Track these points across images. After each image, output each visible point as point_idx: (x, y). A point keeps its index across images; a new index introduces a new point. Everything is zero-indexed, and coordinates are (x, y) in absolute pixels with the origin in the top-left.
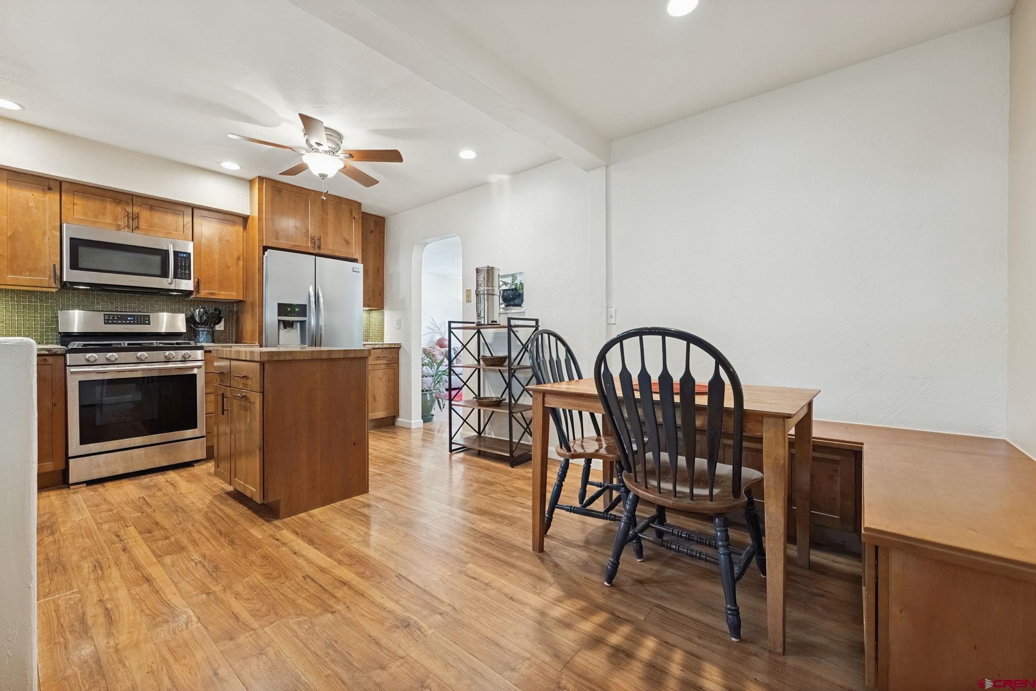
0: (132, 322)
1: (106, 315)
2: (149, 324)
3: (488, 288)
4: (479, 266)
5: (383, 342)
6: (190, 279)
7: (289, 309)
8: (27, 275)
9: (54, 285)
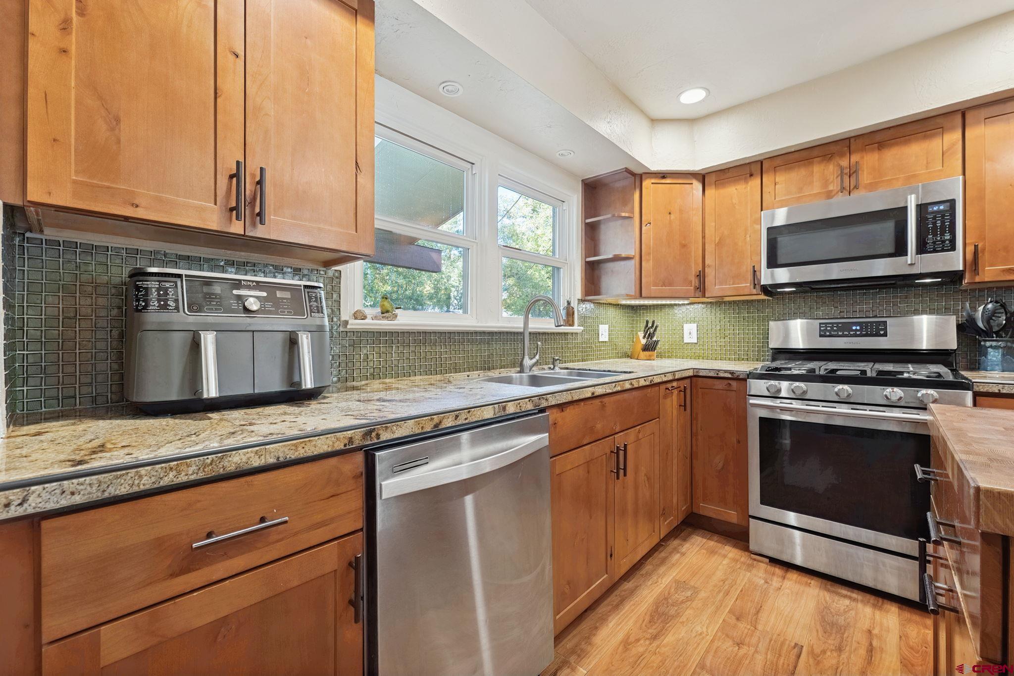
0: (858, 333)
1: (823, 324)
2: (885, 335)
8: (731, 283)
9: (754, 291)
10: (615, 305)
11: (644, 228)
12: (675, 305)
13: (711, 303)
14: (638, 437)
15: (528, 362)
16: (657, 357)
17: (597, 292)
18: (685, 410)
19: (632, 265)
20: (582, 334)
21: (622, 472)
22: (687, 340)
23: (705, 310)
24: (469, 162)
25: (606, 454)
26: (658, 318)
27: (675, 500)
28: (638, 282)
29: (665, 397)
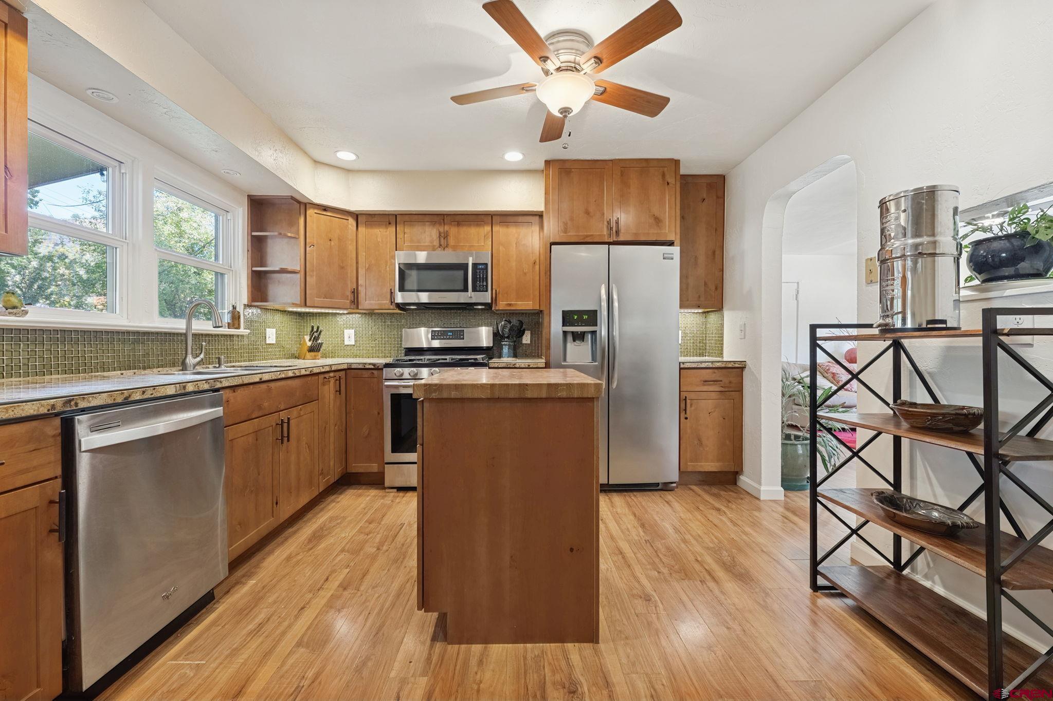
1: (433, 331)
2: (463, 338)
3: (918, 240)
4: (885, 194)
5: (722, 357)
6: (487, 291)
7: (576, 317)
8: (377, 300)
9: (392, 307)
10: (282, 311)
11: (308, 249)
12: (338, 314)
13: (365, 313)
14: (300, 413)
15: (191, 360)
16: (322, 357)
17: (264, 299)
18: (340, 394)
19: (298, 278)
20: (248, 336)
21: (286, 439)
22: (346, 343)
23: (360, 319)
24: (116, 160)
25: (272, 426)
26: (322, 324)
27: (332, 463)
28: (303, 294)
29: (324, 384)
